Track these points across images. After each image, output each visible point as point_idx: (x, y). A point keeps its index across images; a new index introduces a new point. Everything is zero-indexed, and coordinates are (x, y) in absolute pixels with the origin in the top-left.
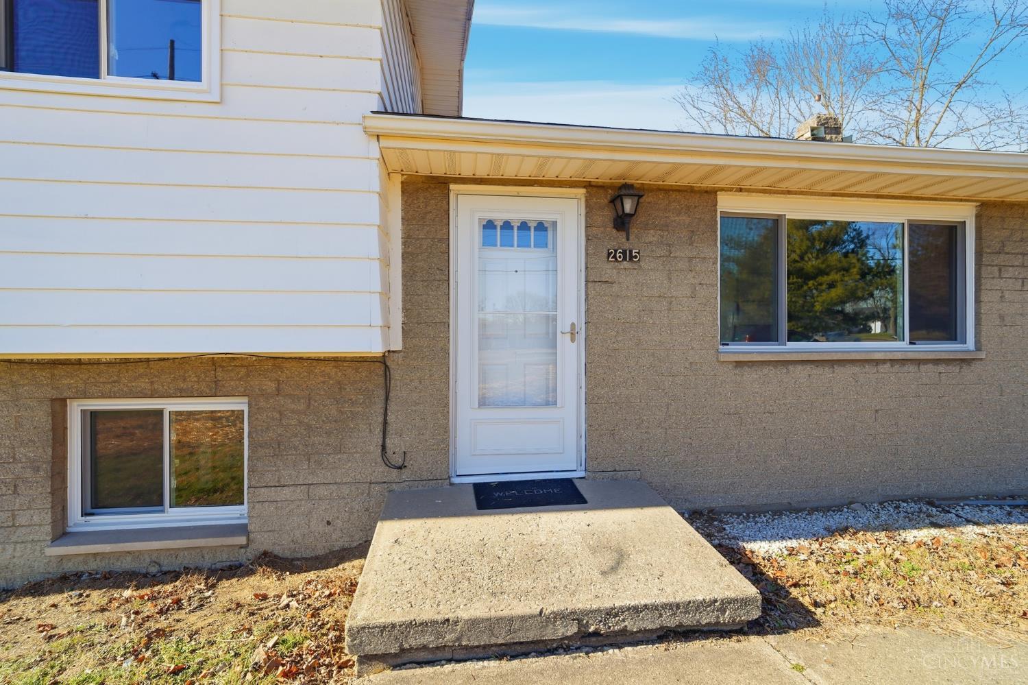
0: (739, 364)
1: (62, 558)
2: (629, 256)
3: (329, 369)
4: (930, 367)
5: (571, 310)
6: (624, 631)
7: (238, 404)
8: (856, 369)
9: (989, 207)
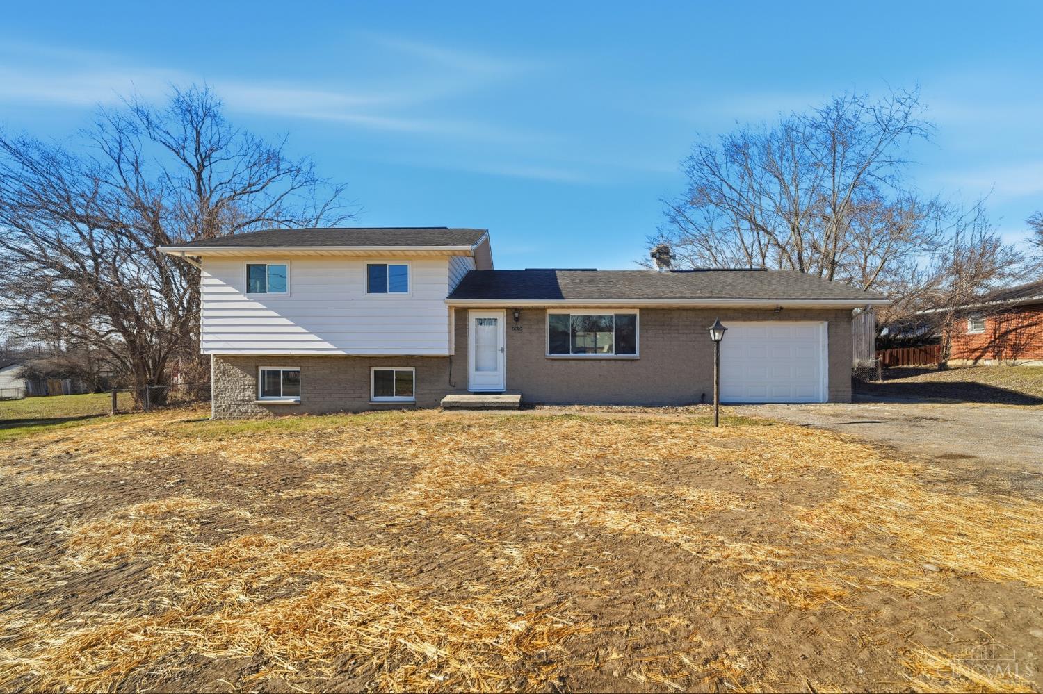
2: (519, 329)
3: (435, 359)
4: (621, 361)
5: (502, 342)
6: (491, 406)
7: (412, 369)
9: (644, 310)
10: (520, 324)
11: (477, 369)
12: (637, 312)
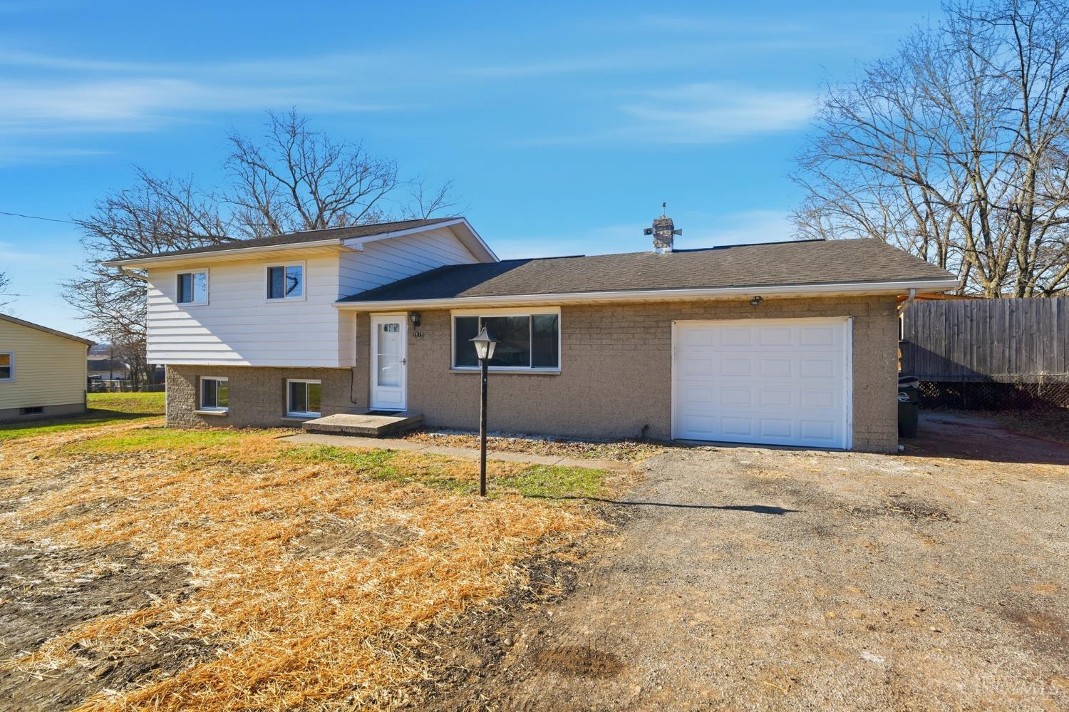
0: (457, 374)
1: (285, 421)
2: (419, 335)
3: (338, 371)
4: (536, 378)
5: (403, 351)
6: (349, 432)
7: (319, 382)
8: (502, 378)
9: (565, 308)
10: (419, 329)
11: (379, 384)
12: (557, 311)
